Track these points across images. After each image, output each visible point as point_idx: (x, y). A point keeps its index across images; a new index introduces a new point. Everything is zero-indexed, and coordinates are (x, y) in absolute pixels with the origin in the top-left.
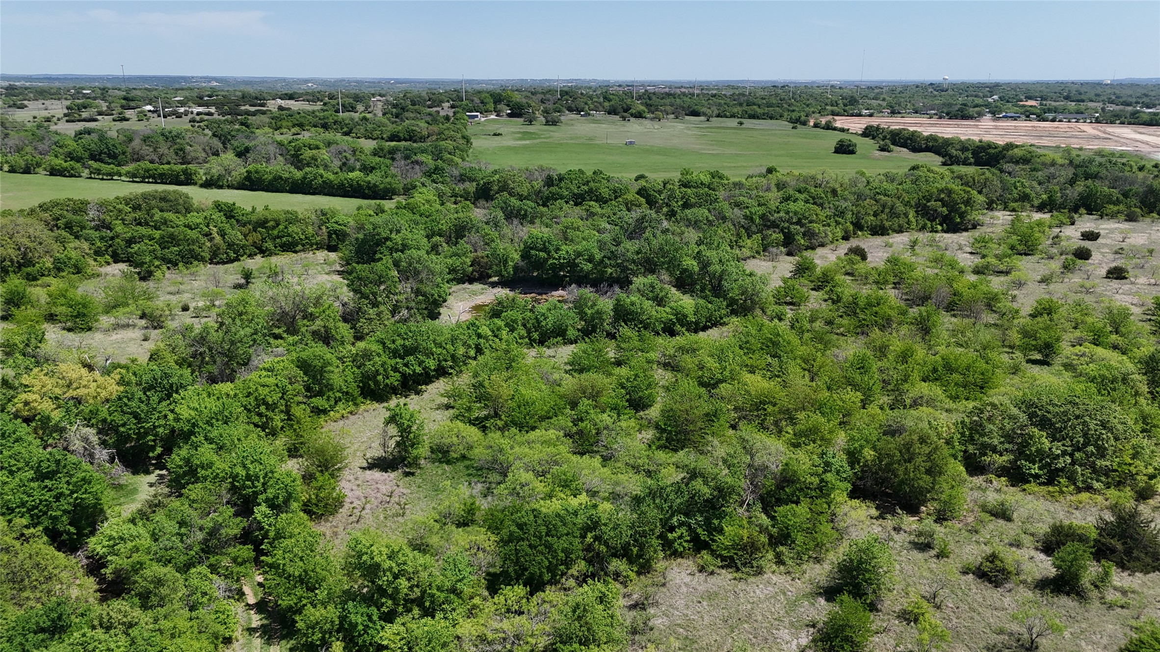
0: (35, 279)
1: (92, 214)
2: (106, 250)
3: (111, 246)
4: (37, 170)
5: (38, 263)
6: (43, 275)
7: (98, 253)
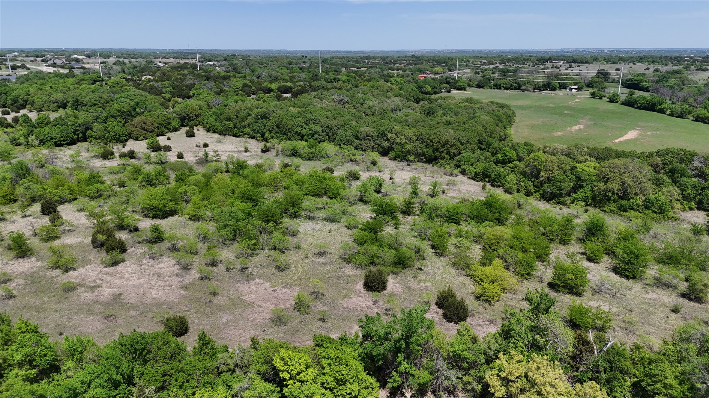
0: (626, 211)
1: (696, 164)
2: (694, 198)
3: (700, 194)
4: (687, 116)
5: (633, 198)
6: (633, 209)
7: (686, 198)
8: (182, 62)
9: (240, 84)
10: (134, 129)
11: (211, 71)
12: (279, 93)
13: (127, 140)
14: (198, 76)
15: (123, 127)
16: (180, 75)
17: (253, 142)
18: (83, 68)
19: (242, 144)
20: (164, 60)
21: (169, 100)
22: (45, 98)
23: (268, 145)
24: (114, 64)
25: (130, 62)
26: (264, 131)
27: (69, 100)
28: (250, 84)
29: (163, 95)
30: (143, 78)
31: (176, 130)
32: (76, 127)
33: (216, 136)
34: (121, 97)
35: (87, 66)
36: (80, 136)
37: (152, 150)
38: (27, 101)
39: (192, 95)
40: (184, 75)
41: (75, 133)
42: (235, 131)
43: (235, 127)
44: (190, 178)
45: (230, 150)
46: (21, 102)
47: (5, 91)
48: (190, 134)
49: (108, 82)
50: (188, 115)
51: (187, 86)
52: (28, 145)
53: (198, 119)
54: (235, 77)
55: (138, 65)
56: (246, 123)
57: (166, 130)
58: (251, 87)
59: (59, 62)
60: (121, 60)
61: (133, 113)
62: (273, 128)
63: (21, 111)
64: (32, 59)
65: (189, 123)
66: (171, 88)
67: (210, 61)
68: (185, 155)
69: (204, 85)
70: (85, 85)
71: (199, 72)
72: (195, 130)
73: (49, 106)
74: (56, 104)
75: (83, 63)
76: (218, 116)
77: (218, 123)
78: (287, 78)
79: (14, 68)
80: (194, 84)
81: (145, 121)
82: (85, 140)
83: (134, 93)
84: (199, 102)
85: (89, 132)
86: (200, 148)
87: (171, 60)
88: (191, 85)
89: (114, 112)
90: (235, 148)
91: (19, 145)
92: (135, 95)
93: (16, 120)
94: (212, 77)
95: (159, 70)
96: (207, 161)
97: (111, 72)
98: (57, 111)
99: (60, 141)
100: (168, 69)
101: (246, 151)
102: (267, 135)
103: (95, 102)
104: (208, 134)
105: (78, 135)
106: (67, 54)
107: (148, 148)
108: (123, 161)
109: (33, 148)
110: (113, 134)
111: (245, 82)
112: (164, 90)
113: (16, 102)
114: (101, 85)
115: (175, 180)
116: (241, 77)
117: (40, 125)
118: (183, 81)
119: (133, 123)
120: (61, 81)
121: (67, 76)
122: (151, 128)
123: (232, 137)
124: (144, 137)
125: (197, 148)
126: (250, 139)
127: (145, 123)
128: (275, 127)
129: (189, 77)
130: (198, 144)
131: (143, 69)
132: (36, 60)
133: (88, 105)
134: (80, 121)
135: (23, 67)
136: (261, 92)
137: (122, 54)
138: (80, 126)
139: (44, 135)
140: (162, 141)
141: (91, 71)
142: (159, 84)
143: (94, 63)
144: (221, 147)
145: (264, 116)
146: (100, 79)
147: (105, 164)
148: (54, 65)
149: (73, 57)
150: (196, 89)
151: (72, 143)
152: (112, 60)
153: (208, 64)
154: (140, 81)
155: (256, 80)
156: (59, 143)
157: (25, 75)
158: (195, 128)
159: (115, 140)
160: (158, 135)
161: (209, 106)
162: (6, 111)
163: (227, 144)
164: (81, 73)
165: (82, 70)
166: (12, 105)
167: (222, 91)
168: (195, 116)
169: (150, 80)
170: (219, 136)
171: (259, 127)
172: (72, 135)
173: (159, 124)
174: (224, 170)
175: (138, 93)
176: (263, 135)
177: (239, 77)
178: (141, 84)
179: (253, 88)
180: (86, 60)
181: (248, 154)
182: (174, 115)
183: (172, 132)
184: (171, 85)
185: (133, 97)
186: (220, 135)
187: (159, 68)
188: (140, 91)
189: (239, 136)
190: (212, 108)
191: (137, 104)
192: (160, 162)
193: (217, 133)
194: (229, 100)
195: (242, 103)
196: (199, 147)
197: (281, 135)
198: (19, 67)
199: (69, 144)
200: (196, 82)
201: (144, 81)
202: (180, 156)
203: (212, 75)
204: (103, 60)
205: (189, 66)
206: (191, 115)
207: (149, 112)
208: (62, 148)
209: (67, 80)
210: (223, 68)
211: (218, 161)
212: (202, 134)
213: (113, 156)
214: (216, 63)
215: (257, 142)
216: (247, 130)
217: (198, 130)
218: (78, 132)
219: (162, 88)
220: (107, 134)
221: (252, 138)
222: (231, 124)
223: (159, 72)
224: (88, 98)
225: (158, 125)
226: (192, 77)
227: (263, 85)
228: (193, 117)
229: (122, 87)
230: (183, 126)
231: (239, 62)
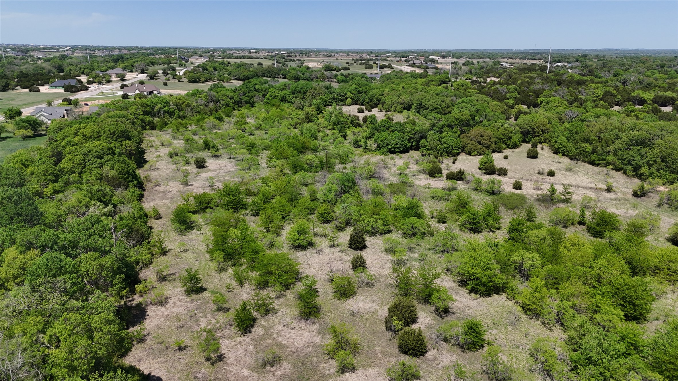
8: (529, 62)
9: (600, 92)
10: (469, 141)
11: (562, 74)
12: (655, 105)
13: (458, 154)
14: (547, 80)
15: (458, 139)
16: (528, 77)
17: (618, 176)
18: (436, 68)
19: (602, 178)
20: (511, 61)
21: (512, 107)
22: (395, 99)
23: (647, 186)
24: (463, 64)
25: (478, 62)
26: (640, 163)
27: (414, 102)
28: (615, 92)
29: (507, 101)
30: (488, 80)
31: (515, 146)
32: (412, 134)
33: (566, 161)
34: (463, 102)
35: (439, 66)
36: (414, 144)
37: (484, 171)
38: (380, 100)
39: (539, 102)
40: (531, 78)
41: (409, 141)
42: (594, 157)
43: (594, 151)
44: (530, 232)
45: (584, 184)
46: (375, 101)
47: (365, 90)
48: (532, 154)
49: (454, 84)
50: (533, 129)
51: (534, 92)
52: (367, 149)
53: (545, 135)
54: (592, 81)
55: (484, 65)
56: (611, 148)
57: (504, 146)
58: (616, 96)
59: (417, 63)
60: (470, 60)
61: (471, 122)
62: (655, 161)
63: (373, 110)
64: (398, 59)
65: (533, 140)
66: (516, 93)
67: (560, 62)
68: (524, 184)
69: (556, 92)
70: (432, 86)
71: (549, 75)
72: (539, 149)
73: (396, 107)
74: (402, 106)
75: (438, 63)
76: (571, 136)
77: (571, 144)
78: (663, 85)
79: (382, 67)
80: (544, 90)
81: (483, 133)
82: (417, 148)
83: (476, 98)
84: (548, 114)
85: (423, 141)
86: (543, 177)
87: (518, 60)
88: (540, 90)
89: (451, 120)
90: (591, 183)
91: (359, 147)
92: (477, 101)
93: (365, 119)
94: (565, 81)
95: (505, 72)
96: (552, 200)
97: (460, 72)
98: (402, 112)
99: (394, 148)
100: (515, 71)
101: (609, 190)
102: (644, 170)
103: (436, 106)
104: (556, 156)
105: (412, 143)
106: (427, 55)
107: (480, 169)
108: (449, 184)
109: (369, 153)
110: (446, 146)
111: (608, 89)
112: (508, 95)
113: (371, 101)
114: (446, 88)
115: (508, 229)
116: (601, 82)
117: (382, 128)
118: (529, 85)
119: (469, 135)
120: (414, 81)
121: (421, 76)
122: (488, 142)
123: (587, 165)
124: (478, 152)
125: (539, 176)
126: (614, 171)
127: (482, 136)
128: (659, 160)
129: (537, 80)
130: (541, 171)
131: (489, 70)
132: (401, 60)
133: (430, 109)
134: (417, 128)
135: (390, 66)
136: (631, 103)
137: (472, 55)
138: (415, 134)
139: (382, 141)
140: (498, 160)
141: (442, 71)
142: (503, 88)
143: (446, 64)
144: (571, 179)
145: (642, 142)
146: (448, 80)
147: (429, 184)
148: (413, 65)
149: (430, 57)
150: (545, 96)
151: (406, 151)
152: (463, 60)
153: (558, 66)
154: (484, 83)
155: (621, 87)
156: (393, 150)
157: (388, 74)
158: (539, 146)
159: (447, 152)
160: (494, 152)
161: (560, 119)
162: (362, 109)
163: (581, 174)
164: (433, 73)
165: (435, 70)
166: (368, 103)
167: (576, 99)
168: (542, 131)
169: (494, 83)
170: (569, 160)
171: (632, 156)
172: (406, 142)
173: (498, 138)
174: (578, 219)
175: (482, 99)
176: (636, 169)
177: (598, 83)
178: (485, 87)
179: (619, 97)
180: (440, 60)
181: (611, 195)
182: (517, 128)
183: (510, 148)
184: (516, 90)
185: (475, 103)
186: (571, 159)
187: (505, 68)
188: (484, 96)
189: (597, 165)
190: (564, 123)
191: (477, 111)
192: (491, 191)
193: (567, 156)
194: (588, 114)
195: (605, 118)
196: (542, 174)
197: (667, 173)
198: (386, 66)
199: (401, 152)
200: (546, 87)
201: (488, 84)
202: (518, 186)
203: (564, 79)
204: (455, 60)
205: (537, 68)
206: (537, 130)
207: (489, 121)
208: (394, 156)
209: (419, 80)
210: (577, 70)
211: (568, 202)
212: (546, 155)
213: (440, 175)
214: (566, 64)
215: (624, 176)
216: (611, 158)
217: (542, 149)
218: (412, 140)
219: (506, 93)
220: (440, 146)
221: (617, 170)
222: (589, 148)
223: (505, 74)
224: (431, 102)
225: (496, 140)
226: (540, 81)
227: (633, 94)
228: (538, 133)
229: (465, 90)
230: (524, 141)
231: (594, 63)
